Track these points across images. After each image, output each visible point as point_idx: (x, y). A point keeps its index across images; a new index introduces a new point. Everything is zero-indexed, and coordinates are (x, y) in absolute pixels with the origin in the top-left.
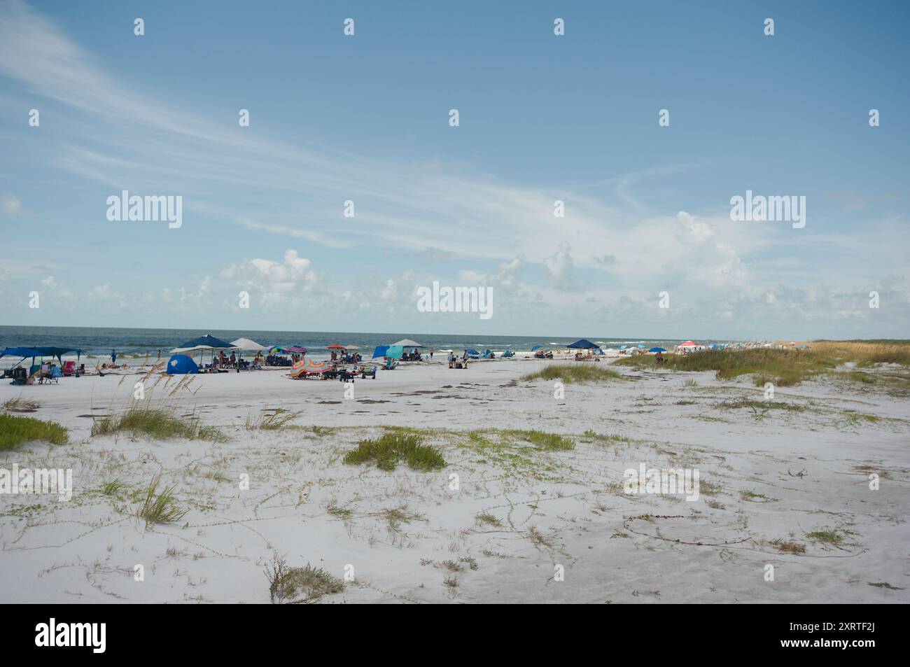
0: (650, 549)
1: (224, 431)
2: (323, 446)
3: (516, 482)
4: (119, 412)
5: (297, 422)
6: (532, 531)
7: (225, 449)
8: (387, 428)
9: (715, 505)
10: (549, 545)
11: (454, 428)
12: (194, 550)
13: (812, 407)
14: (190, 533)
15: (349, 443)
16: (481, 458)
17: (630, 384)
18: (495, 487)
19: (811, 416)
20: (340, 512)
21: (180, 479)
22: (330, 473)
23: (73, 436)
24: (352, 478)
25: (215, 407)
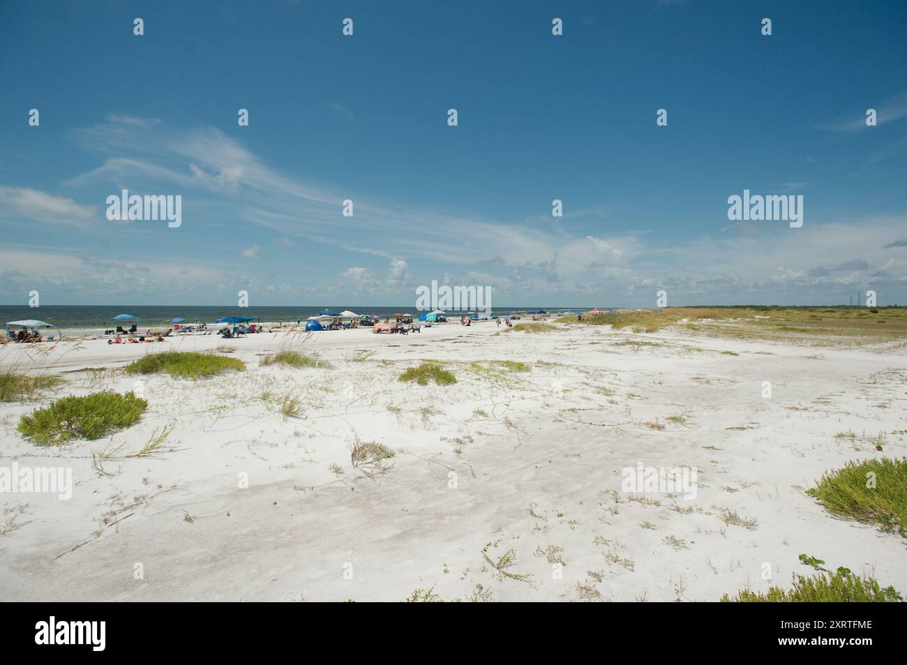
0: (575, 428)
1: (333, 363)
2: (387, 371)
3: (498, 390)
4: (276, 352)
5: (374, 357)
6: (506, 419)
7: (332, 373)
8: (424, 360)
9: (612, 402)
10: (516, 428)
11: (463, 360)
12: (310, 432)
13: (666, 344)
14: (309, 422)
15: (402, 369)
16: (477, 377)
17: (563, 333)
18: (485, 393)
19: (665, 349)
20: (395, 409)
21: (305, 390)
22: (391, 387)
23: (248, 366)
24: (403, 390)
25: (329, 349)
